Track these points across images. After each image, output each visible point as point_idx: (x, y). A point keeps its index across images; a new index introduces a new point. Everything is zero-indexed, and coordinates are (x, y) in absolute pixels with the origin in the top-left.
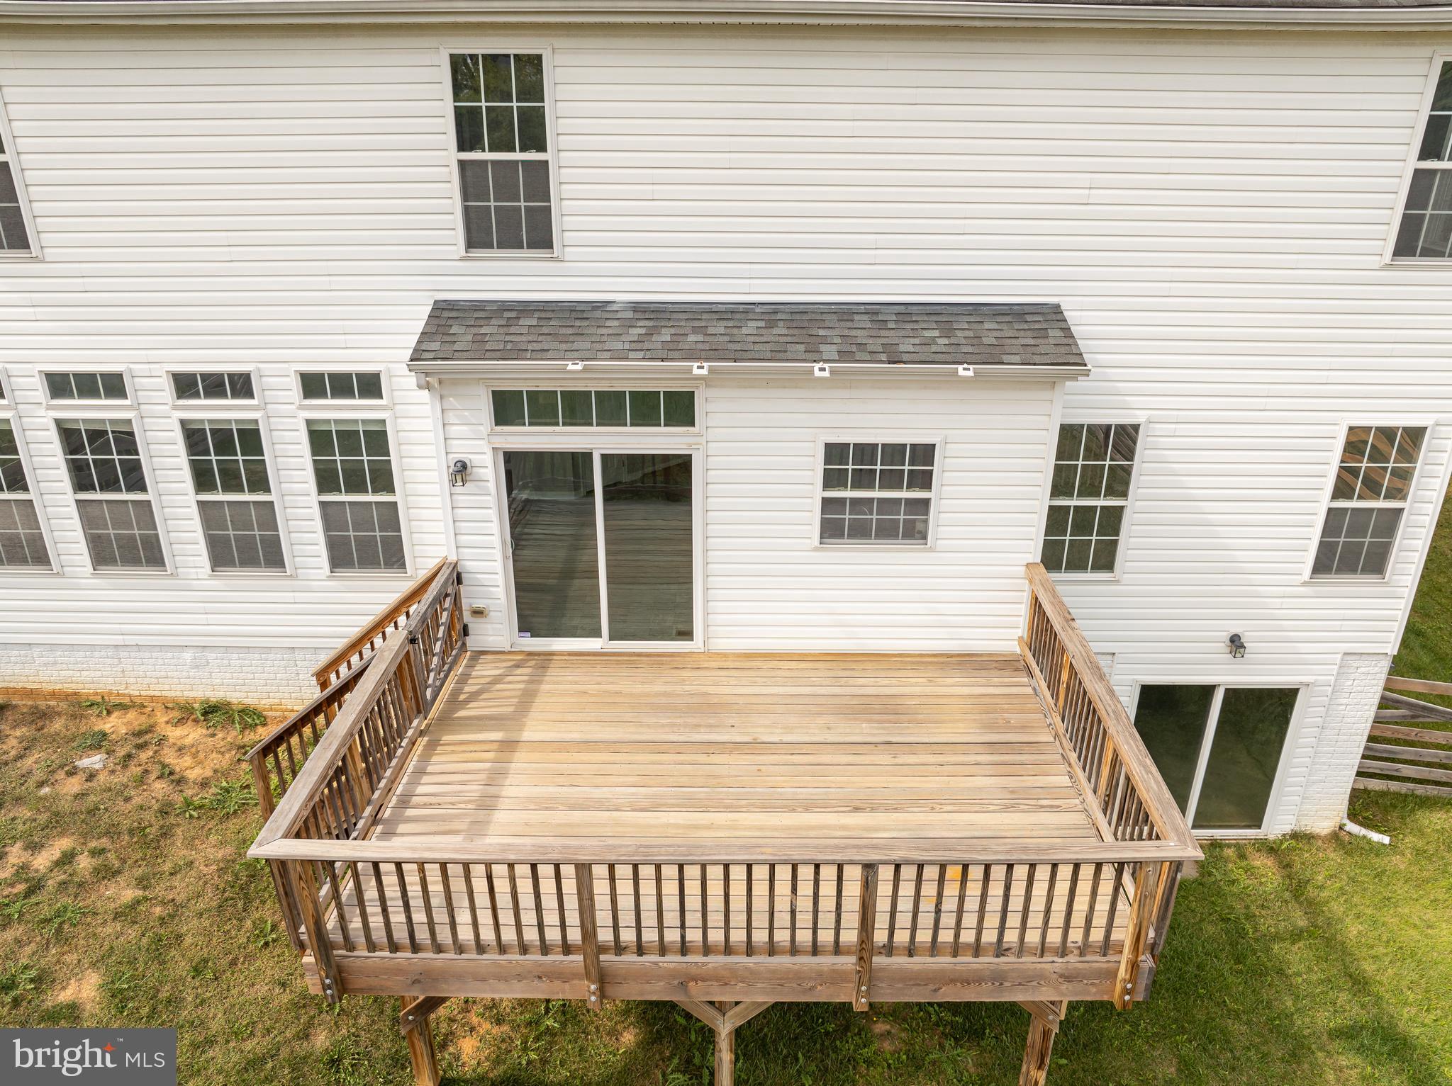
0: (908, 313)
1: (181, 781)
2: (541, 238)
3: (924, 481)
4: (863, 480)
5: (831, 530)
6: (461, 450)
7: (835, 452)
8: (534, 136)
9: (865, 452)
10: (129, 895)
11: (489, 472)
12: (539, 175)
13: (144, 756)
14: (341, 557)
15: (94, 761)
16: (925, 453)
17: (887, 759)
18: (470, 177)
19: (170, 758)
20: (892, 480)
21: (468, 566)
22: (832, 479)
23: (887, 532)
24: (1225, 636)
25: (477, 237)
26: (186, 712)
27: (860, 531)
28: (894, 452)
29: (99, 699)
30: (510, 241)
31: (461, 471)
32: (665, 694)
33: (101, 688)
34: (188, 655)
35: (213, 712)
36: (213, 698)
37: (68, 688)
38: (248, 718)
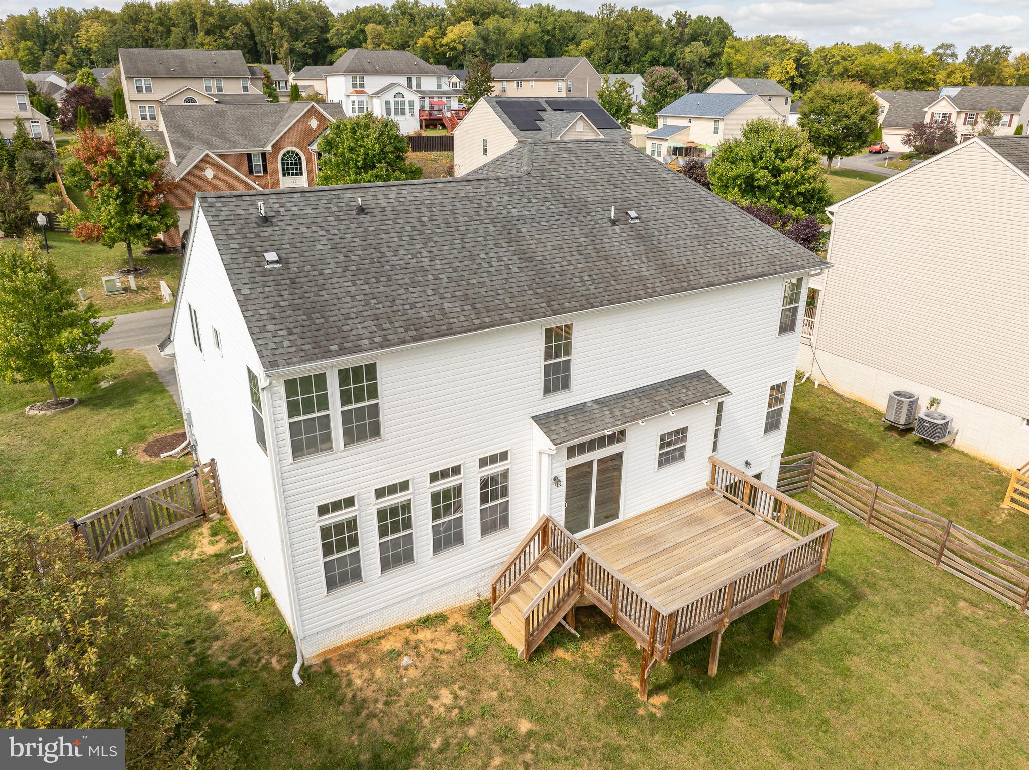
1: (449, 652)
2: (567, 385)
3: (684, 439)
4: (669, 444)
5: (660, 464)
6: (557, 473)
7: (663, 438)
8: (568, 350)
9: (671, 435)
10: (495, 694)
11: (563, 478)
12: (567, 364)
13: (422, 649)
15: (405, 661)
16: (685, 430)
17: (714, 535)
18: (547, 370)
19: (432, 646)
20: (677, 442)
22: (662, 446)
23: (674, 460)
24: (744, 462)
25: (547, 390)
26: (411, 627)
27: (667, 462)
28: (678, 433)
29: (370, 638)
30: (557, 388)
31: (556, 480)
32: (632, 540)
33: (370, 633)
34: (415, 600)
35: (426, 622)
36: (423, 615)
37: (356, 638)
38: (441, 618)
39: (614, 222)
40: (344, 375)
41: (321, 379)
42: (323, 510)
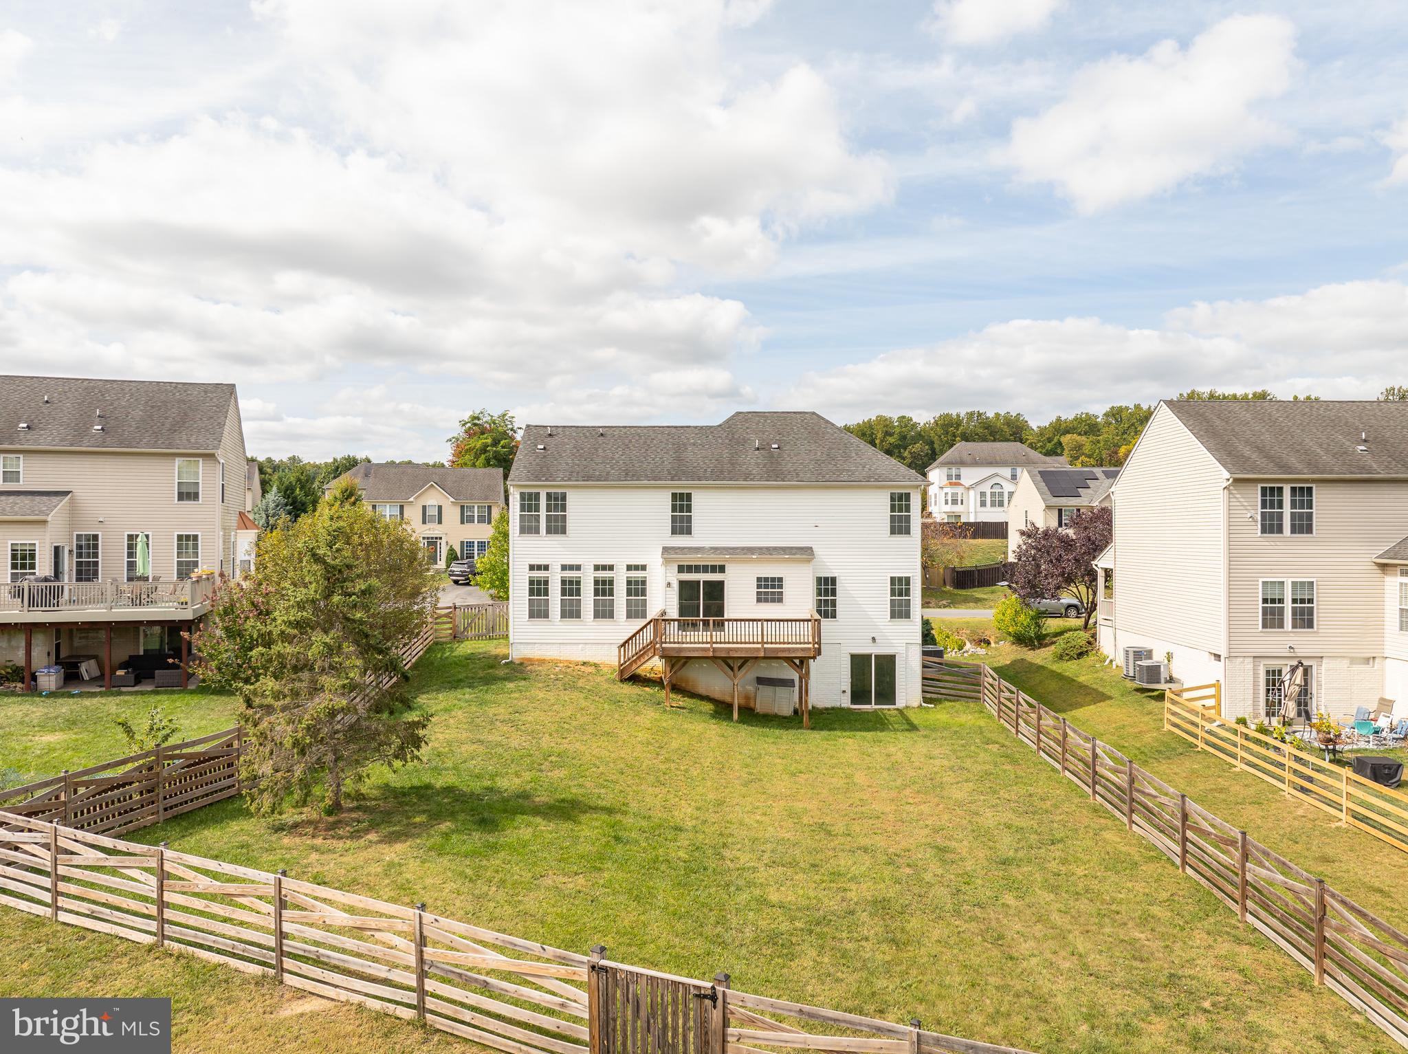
0: (775, 549)
1: (583, 672)
2: (689, 532)
3: (781, 587)
4: (766, 587)
5: (759, 600)
6: (669, 580)
7: (759, 579)
8: (689, 509)
9: (766, 579)
11: (676, 586)
12: (689, 519)
13: (572, 668)
14: (629, 616)
15: (558, 668)
16: (780, 580)
18: (674, 519)
19: (578, 669)
20: (773, 587)
21: (667, 611)
22: (759, 587)
23: (773, 601)
24: (870, 637)
25: (674, 531)
26: (578, 664)
27: (766, 601)
28: (773, 579)
29: (550, 661)
30: (681, 533)
31: (669, 585)
33: (553, 658)
34: (580, 646)
35: (584, 664)
36: (585, 660)
37: (543, 658)
38: (596, 665)
39: (758, 449)
40: (549, 495)
41: (537, 495)
42: (532, 568)
